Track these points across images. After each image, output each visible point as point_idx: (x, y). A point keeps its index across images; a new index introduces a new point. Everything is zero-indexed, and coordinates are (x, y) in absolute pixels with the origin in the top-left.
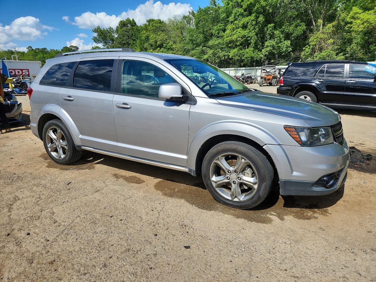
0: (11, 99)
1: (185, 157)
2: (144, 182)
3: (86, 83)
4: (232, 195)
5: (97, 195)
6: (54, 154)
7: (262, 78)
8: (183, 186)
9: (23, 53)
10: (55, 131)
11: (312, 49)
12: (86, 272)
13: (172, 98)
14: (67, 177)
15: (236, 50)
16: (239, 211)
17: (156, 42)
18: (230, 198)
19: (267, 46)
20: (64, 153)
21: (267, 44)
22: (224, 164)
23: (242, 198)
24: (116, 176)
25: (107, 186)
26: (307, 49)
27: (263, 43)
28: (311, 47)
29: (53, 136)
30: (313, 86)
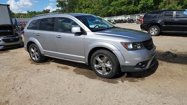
0: (18, 36)
1: (84, 57)
2: (69, 69)
3: (49, 27)
4: (103, 73)
5: (49, 74)
6: (33, 58)
7: (138, 20)
8: (85, 70)
9: (25, 14)
10: (33, 49)
11: (164, 3)
12: (40, 100)
13: (77, 32)
14: (38, 67)
15: (125, 6)
16: (106, 79)
17: (86, 5)
18: (102, 74)
19: (141, 4)
20: (38, 58)
21: (140, 2)
22: (99, 60)
23: (107, 73)
24: (58, 67)
25: (54, 70)
26: (162, 4)
27: (139, 2)
28: (164, 2)
29: (33, 51)
30: (158, 23)
